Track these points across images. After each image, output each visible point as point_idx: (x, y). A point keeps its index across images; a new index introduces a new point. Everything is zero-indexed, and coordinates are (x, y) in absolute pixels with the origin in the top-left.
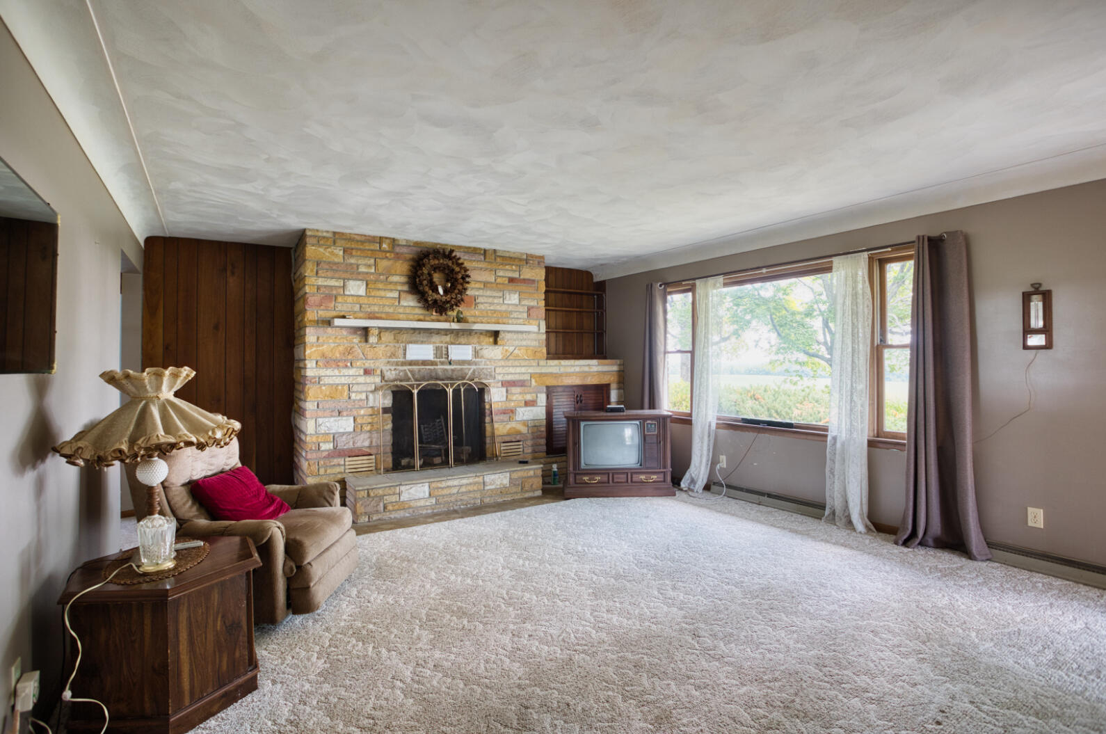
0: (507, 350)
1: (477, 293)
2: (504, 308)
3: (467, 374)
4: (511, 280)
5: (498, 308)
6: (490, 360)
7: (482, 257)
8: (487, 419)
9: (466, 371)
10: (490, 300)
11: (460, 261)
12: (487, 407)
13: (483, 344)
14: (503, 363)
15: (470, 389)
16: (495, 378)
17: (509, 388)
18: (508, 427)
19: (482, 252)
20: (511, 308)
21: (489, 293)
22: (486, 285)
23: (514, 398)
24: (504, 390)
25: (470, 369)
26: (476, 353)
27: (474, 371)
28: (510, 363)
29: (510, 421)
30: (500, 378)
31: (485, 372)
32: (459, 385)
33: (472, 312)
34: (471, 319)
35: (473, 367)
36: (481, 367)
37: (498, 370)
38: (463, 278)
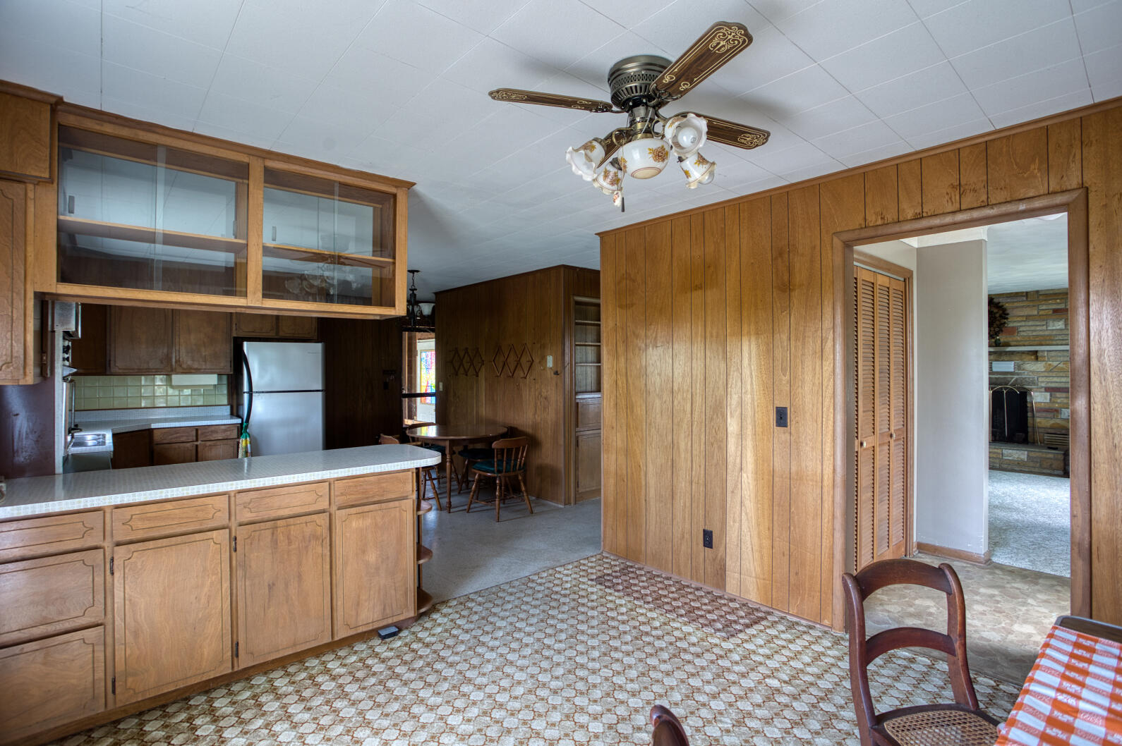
0: (1050, 365)
1: (1019, 324)
2: (1047, 333)
3: (1009, 382)
4: (1055, 311)
5: (1041, 333)
6: (1033, 372)
7: (1025, 298)
8: (1029, 414)
9: (1009, 379)
10: (1033, 328)
11: (1001, 304)
12: (1029, 405)
13: (1025, 360)
14: (1046, 374)
15: (1011, 393)
16: (1038, 385)
17: (1053, 393)
18: (1052, 422)
19: (1025, 294)
20: (1054, 333)
21: (1030, 323)
22: (1028, 318)
23: (1059, 401)
24: (1048, 394)
25: (1012, 378)
26: (1019, 367)
27: (1016, 380)
28: (1051, 374)
29: (1054, 418)
30: (1043, 385)
31: (1027, 379)
32: (1002, 388)
33: (1015, 339)
34: (1013, 343)
35: (1016, 377)
36: (1023, 377)
37: (1040, 379)
38: (1000, 316)
